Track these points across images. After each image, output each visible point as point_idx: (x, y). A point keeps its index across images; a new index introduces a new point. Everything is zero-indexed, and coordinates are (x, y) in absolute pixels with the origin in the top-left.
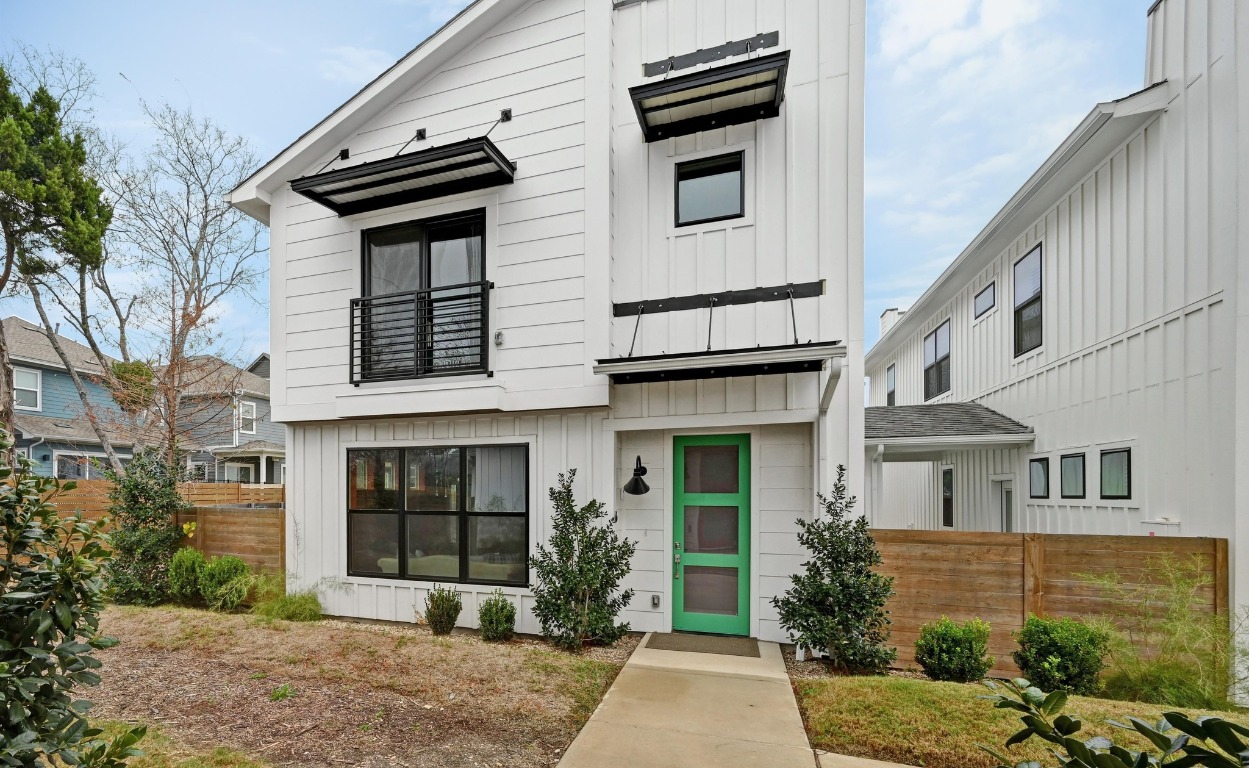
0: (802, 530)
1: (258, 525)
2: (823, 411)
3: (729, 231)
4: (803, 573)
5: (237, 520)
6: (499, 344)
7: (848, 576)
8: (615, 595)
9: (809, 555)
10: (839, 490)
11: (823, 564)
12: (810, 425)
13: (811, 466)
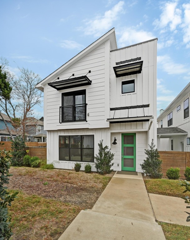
0: (146, 151)
1: (41, 151)
2: (149, 129)
3: (132, 95)
4: (146, 159)
5: (37, 149)
6: (88, 116)
7: (154, 160)
8: (111, 164)
9: (147, 156)
10: (152, 144)
11: (149, 157)
12: (147, 131)
13: (147, 139)
